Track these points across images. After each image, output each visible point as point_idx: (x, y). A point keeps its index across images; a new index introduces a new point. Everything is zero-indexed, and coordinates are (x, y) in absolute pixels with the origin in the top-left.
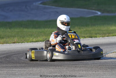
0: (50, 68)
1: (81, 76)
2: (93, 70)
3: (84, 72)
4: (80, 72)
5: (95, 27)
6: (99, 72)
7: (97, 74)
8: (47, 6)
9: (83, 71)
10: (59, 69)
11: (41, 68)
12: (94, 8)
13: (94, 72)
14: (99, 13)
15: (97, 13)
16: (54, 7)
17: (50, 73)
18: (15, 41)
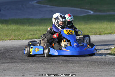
0: (45, 64)
1: (74, 72)
2: (85, 66)
3: (77, 68)
4: (73, 68)
5: (88, 26)
6: (91, 69)
7: (89, 70)
8: (42, 5)
9: (75, 67)
10: (53, 65)
11: (36, 64)
12: (87, 8)
13: (86, 68)
14: (92, 12)
15: (90, 12)
16: (49, 6)
17: (45, 69)
18: (12, 38)
